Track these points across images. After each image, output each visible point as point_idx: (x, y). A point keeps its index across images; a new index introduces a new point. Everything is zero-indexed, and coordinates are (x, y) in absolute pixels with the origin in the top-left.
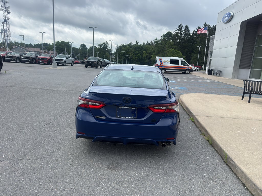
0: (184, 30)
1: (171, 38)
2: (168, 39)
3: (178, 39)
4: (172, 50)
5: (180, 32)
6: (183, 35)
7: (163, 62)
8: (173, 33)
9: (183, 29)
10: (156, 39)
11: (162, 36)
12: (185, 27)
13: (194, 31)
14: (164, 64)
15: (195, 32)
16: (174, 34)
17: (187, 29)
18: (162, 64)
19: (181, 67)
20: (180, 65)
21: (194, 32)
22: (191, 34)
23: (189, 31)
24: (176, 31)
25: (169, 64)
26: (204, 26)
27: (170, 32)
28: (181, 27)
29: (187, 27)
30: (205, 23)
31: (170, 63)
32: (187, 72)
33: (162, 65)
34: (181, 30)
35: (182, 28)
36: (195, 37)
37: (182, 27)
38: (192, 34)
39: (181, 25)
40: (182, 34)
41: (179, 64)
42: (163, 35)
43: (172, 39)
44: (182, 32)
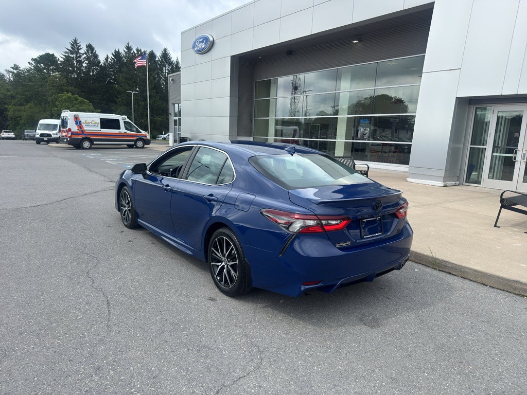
0: (85, 53)
1: (55, 69)
2: (48, 70)
3: (73, 71)
4: (65, 95)
5: (77, 57)
6: (84, 65)
7: (84, 125)
8: (60, 56)
9: (82, 51)
10: (16, 67)
11: (31, 61)
12: (87, 47)
13: (107, 57)
14: (85, 128)
15: (109, 60)
16: (62, 60)
17: (92, 53)
18: (80, 127)
19: (125, 135)
20: (123, 130)
21: (107, 59)
22: (102, 63)
23: (96, 56)
24: (66, 53)
25: (98, 129)
26: (126, 51)
27: (51, 53)
28: (75, 46)
29: (90, 47)
30: (128, 44)
31: (99, 125)
32: (140, 144)
33: (82, 131)
34: (77, 53)
35: (79, 49)
36: (111, 71)
37: (80, 46)
38: (105, 64)
39: (75, 41)
40: (80, 63)
41: (120, 129)
42: (33, 59)
43: (57, 69)
44: (80, 57)
